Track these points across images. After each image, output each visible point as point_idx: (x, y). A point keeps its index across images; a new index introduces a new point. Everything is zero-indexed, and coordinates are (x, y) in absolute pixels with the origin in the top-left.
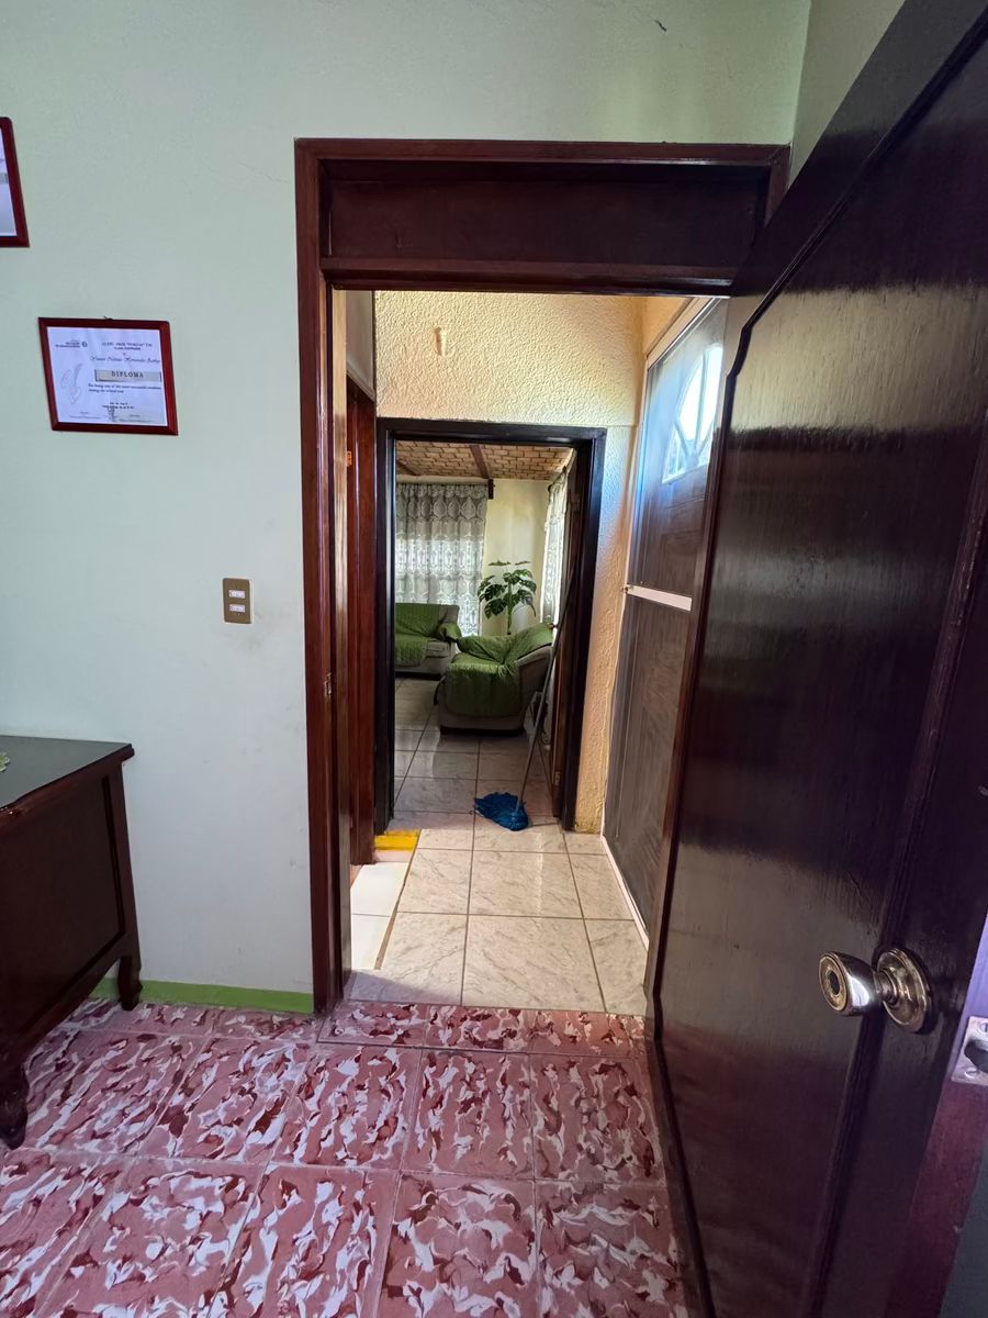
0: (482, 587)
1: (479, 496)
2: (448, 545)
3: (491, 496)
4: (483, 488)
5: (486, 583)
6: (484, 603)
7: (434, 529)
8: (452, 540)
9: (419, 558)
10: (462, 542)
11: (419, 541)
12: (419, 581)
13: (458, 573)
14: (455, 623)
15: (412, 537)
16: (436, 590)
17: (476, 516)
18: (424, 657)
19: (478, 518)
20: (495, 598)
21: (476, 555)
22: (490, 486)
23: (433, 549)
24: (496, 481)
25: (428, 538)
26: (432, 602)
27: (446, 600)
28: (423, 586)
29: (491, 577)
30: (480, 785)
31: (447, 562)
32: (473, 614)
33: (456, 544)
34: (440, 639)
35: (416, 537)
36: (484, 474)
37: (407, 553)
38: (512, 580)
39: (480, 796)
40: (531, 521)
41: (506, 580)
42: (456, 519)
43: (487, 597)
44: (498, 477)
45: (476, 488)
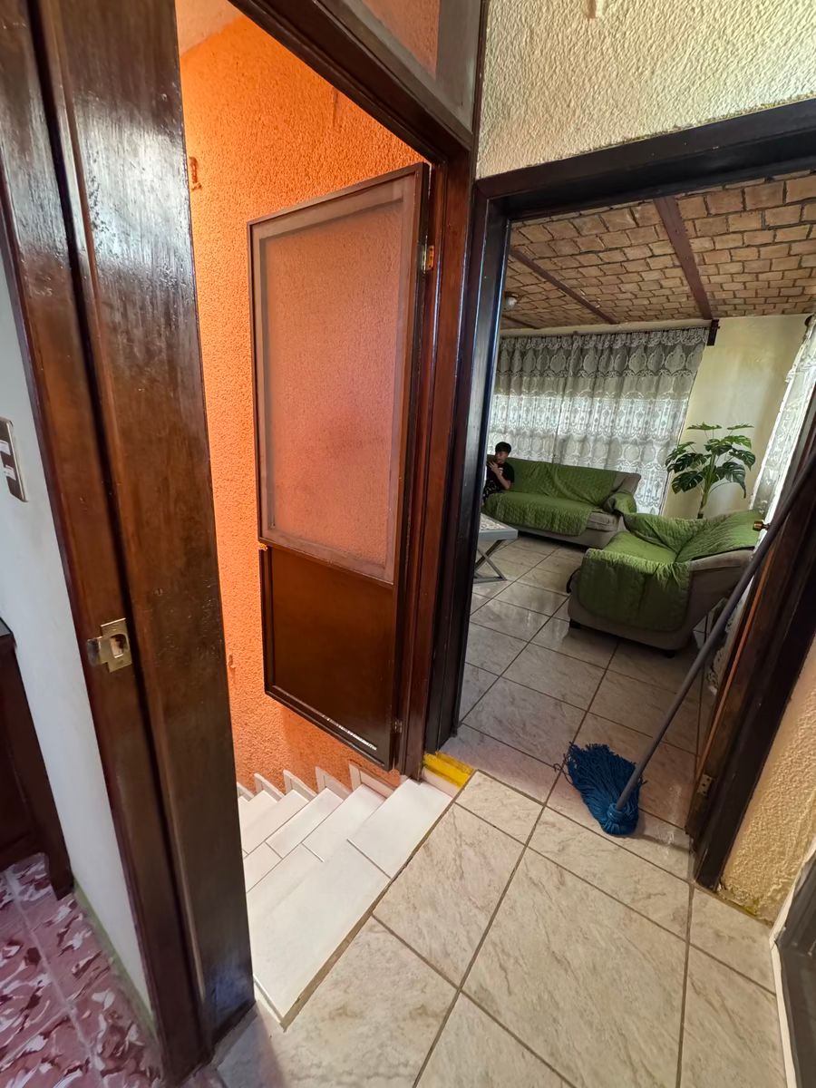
0: (674, 455)
1: (694, 342)
2: (640, 405)
3: (711, 342)
4: (701, 332)
5: (681, 451)
6: (673, 475)
7: (625, 387)
8: (646, 398)
9: (603, 418)
10: (659, 399)
11: (606, 399)
12: (598, 445)
13: (647, 437)
14: (631, 494)
15: (599, 395)
16: (618, 456)
17: (685, 369)
18: (583, 527)
19: (687, 370)
20: (688, 469)
21: (675, 417)
22: (713, 328)
23: (622, 408)
24: (722, 322)
25: (618, 396)
26: (609, 469)
27: (627, 468)
28: (602, 450)
29: (689, 444)
30: (590, 721)
31: (635, 424)
32: (658, 486)
33: (651, 403)
34: (607, 511)
35: (603, 395)
36: (706, 313)
37: (590, 413)
38: (718, 449)
39: (581, 743)
40: (768, 372)
41: (708, 448)
42: (656, 373)
43: (677, 468)
44: (727, 315)
45: (691, 333)
